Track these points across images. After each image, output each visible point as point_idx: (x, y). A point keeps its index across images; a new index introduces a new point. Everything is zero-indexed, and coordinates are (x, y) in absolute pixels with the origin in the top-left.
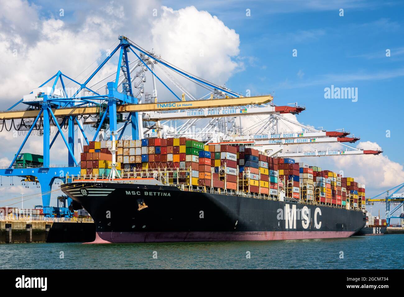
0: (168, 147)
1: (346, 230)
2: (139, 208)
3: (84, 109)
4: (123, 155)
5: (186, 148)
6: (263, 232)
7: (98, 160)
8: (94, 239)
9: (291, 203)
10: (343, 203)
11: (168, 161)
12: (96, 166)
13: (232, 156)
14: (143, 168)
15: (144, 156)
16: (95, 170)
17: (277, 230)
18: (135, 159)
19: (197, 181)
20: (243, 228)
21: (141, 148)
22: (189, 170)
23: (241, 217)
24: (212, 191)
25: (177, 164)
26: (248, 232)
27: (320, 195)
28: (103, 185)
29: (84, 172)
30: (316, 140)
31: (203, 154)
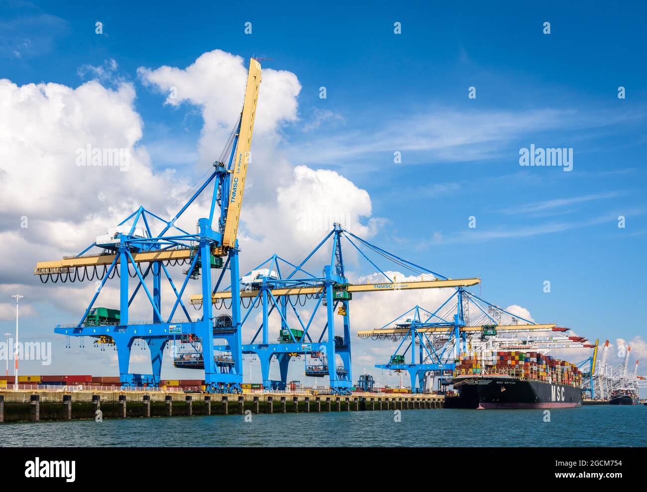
1: (574, 402)
2: (502, 390)
3: (434, 329)
5: (519, 357)
6: (545, 403)
7: (473, 364)
8: (478, 407)
9: (553, 384)
10: (572, 383)
11: (508, 364)
12: (471, 367)
13: (534, 359)
14: (493, 368)
16: (470, 370)
17: (549, 402)
19: (525, 376)
20: (539, 401)
22: (521, 369)
23: (538, 394)
24: (530, 380)
25: (514, 366)
26: (540, 403)
28: (487, 379)
29: (463, 370)
30: (558, 341)
31: (526, 360)
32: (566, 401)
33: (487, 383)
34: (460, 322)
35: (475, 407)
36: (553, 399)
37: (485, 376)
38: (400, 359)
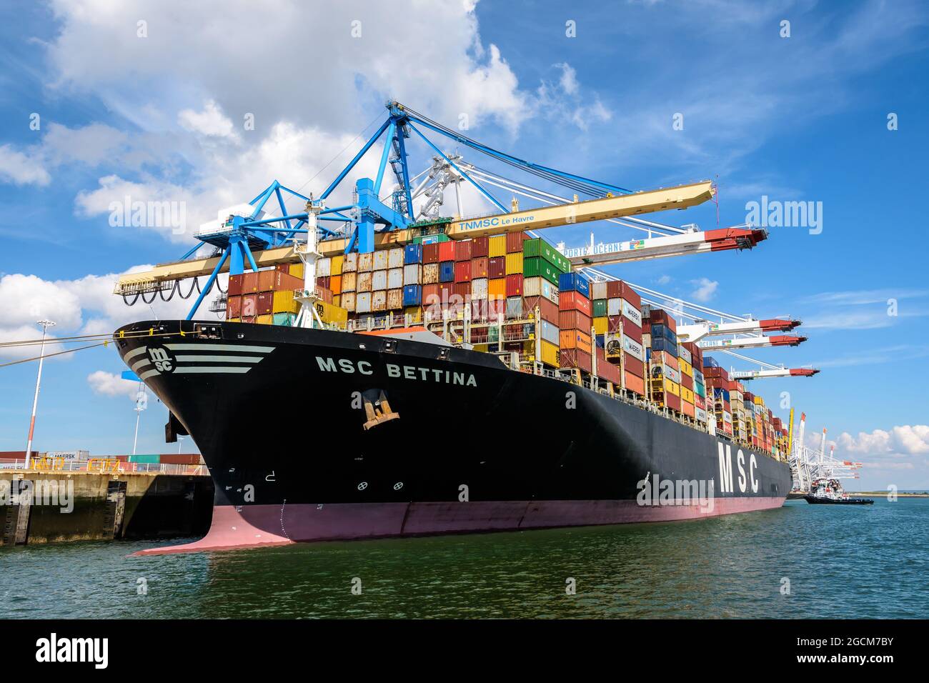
0: (474, 262)
2: (366, 421)
4: (355, 292)
5: (525, 258)
7: (272, 293)
10: (772, 449)
12: (265, 305)
13: (631, 313)
15: (411, 291)
18: (386, 299)
19: (555, 354)
21: (403, 268)
22: (534, 318)
23: (656, 464)
24: (594, 386)
25: (499, 305)
27: (753, 433)
31: (569, 282)
36: (726, 482)
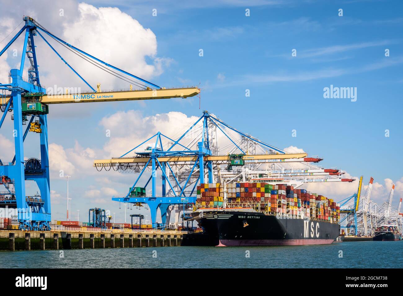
0: (253, 188)
1: (330, 238)
3: (178, 158)
5: (265, 189)
6: (295, 240)
7: (213, 197)
9: (306, 219)
10: (329, 218)
11: (253, 196)
12: (212, 199)
13: (283, 192)
14: (237, 201)
15: (238, 194)
16: (211, 203)
17: (301, 239)
18: (232, 195)
19: (271, 209)
20: (288, 237)
21: (236, 188)
22: (267, 202)
23: (287, 230)
25: (259, 199)
26: (289, 240)
27: (319, 214)
28: (227, 213)
29: (204, 203)
30: (314, 174)
31: (273, 192)
32: (321, 237)
33: (227, 217)
34: (204, 151)
35: (214, 243)
36: (306, 234)
37: (226, 210)
38: (140, 191)
